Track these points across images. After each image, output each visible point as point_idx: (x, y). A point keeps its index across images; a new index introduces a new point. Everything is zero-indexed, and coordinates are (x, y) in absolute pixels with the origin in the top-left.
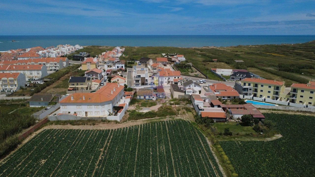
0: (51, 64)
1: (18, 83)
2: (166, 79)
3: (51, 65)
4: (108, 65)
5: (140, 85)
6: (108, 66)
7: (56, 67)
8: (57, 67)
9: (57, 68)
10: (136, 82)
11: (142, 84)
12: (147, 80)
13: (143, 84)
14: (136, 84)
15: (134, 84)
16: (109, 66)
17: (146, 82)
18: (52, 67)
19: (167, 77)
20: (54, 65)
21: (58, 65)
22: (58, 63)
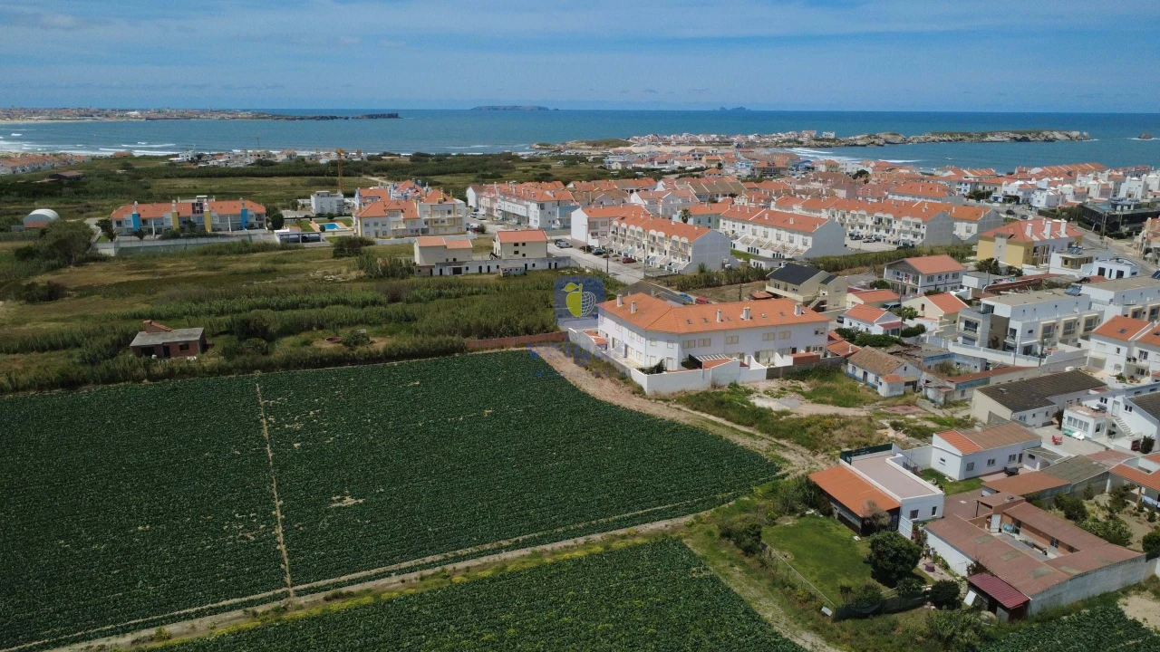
0: (907, 223)
1: (693, 252)
2: (1119, 350)
3: (905, 228)
4: (1063, 258)
5: (977, 344)
6: (1066, 262)
7: (915, 236)
8: (919, 237)
9: (918, 241)
10: (965, 329)
11: (993, 341)
12: (1015, 331)
13: (994, 344)
14: (964, 337)
15: (960, 334)
16: (1069, 262)
17: (1009, 341)
18: (906, 232)
19: (1128, 344)
20: (914, 229)
21: (923, 231)
22: (924, 222)
